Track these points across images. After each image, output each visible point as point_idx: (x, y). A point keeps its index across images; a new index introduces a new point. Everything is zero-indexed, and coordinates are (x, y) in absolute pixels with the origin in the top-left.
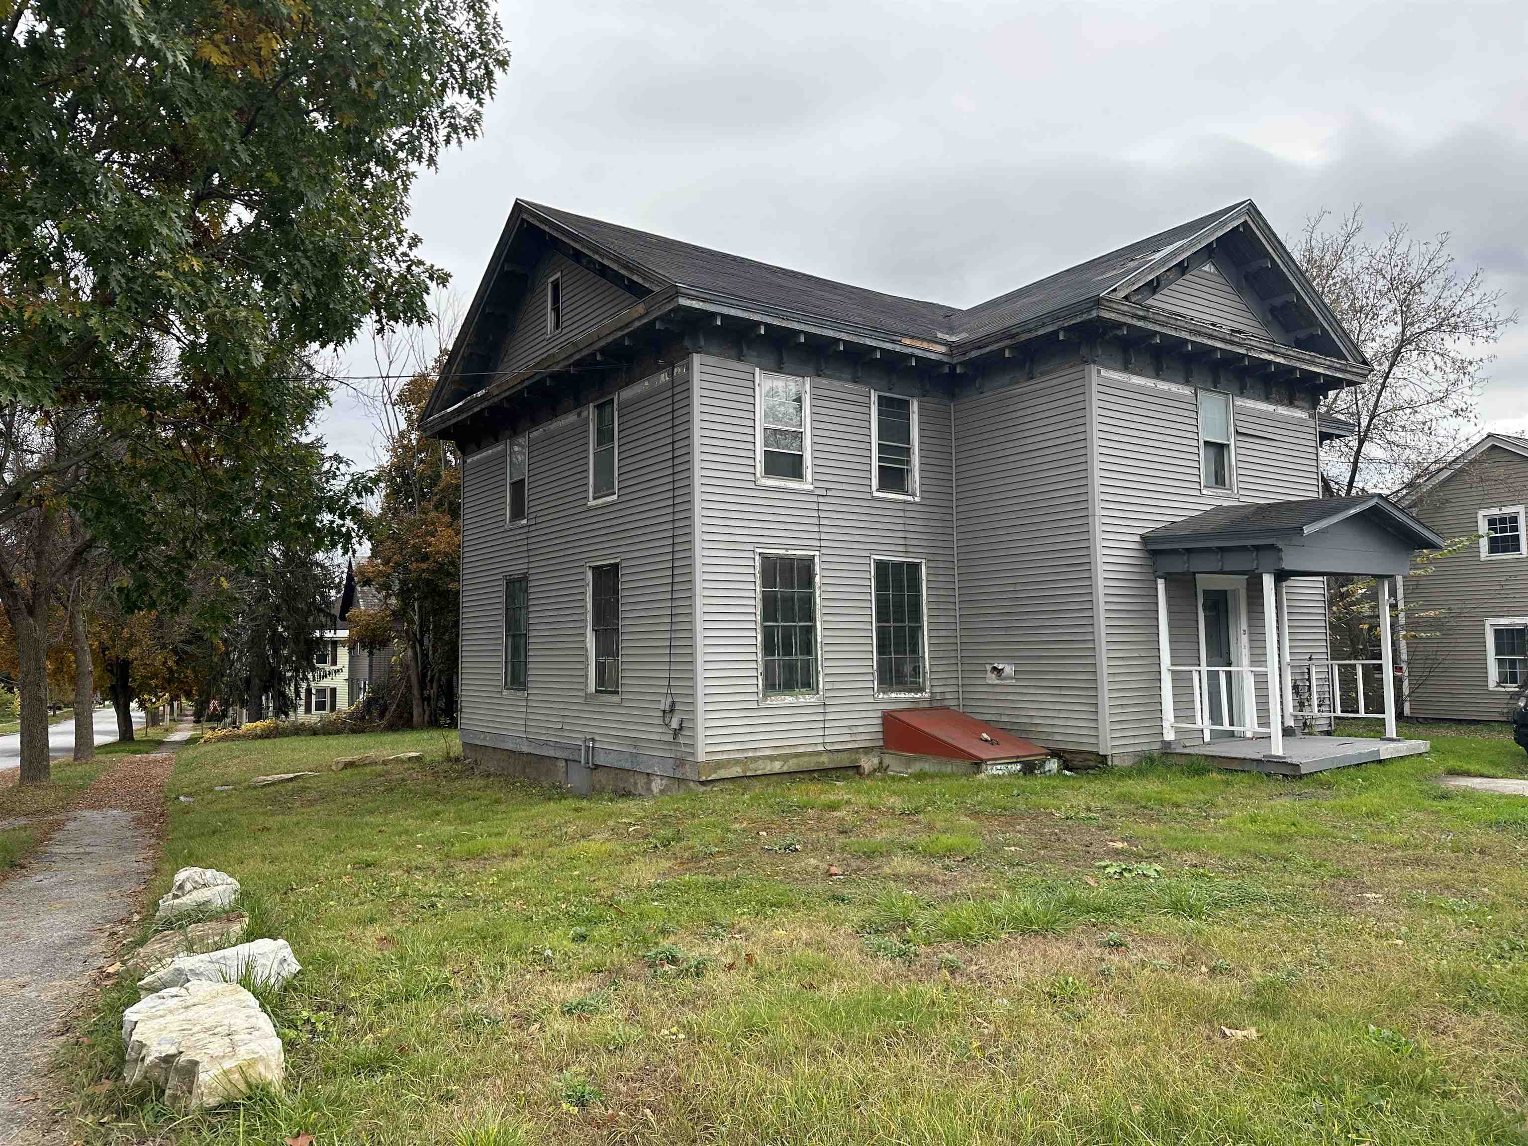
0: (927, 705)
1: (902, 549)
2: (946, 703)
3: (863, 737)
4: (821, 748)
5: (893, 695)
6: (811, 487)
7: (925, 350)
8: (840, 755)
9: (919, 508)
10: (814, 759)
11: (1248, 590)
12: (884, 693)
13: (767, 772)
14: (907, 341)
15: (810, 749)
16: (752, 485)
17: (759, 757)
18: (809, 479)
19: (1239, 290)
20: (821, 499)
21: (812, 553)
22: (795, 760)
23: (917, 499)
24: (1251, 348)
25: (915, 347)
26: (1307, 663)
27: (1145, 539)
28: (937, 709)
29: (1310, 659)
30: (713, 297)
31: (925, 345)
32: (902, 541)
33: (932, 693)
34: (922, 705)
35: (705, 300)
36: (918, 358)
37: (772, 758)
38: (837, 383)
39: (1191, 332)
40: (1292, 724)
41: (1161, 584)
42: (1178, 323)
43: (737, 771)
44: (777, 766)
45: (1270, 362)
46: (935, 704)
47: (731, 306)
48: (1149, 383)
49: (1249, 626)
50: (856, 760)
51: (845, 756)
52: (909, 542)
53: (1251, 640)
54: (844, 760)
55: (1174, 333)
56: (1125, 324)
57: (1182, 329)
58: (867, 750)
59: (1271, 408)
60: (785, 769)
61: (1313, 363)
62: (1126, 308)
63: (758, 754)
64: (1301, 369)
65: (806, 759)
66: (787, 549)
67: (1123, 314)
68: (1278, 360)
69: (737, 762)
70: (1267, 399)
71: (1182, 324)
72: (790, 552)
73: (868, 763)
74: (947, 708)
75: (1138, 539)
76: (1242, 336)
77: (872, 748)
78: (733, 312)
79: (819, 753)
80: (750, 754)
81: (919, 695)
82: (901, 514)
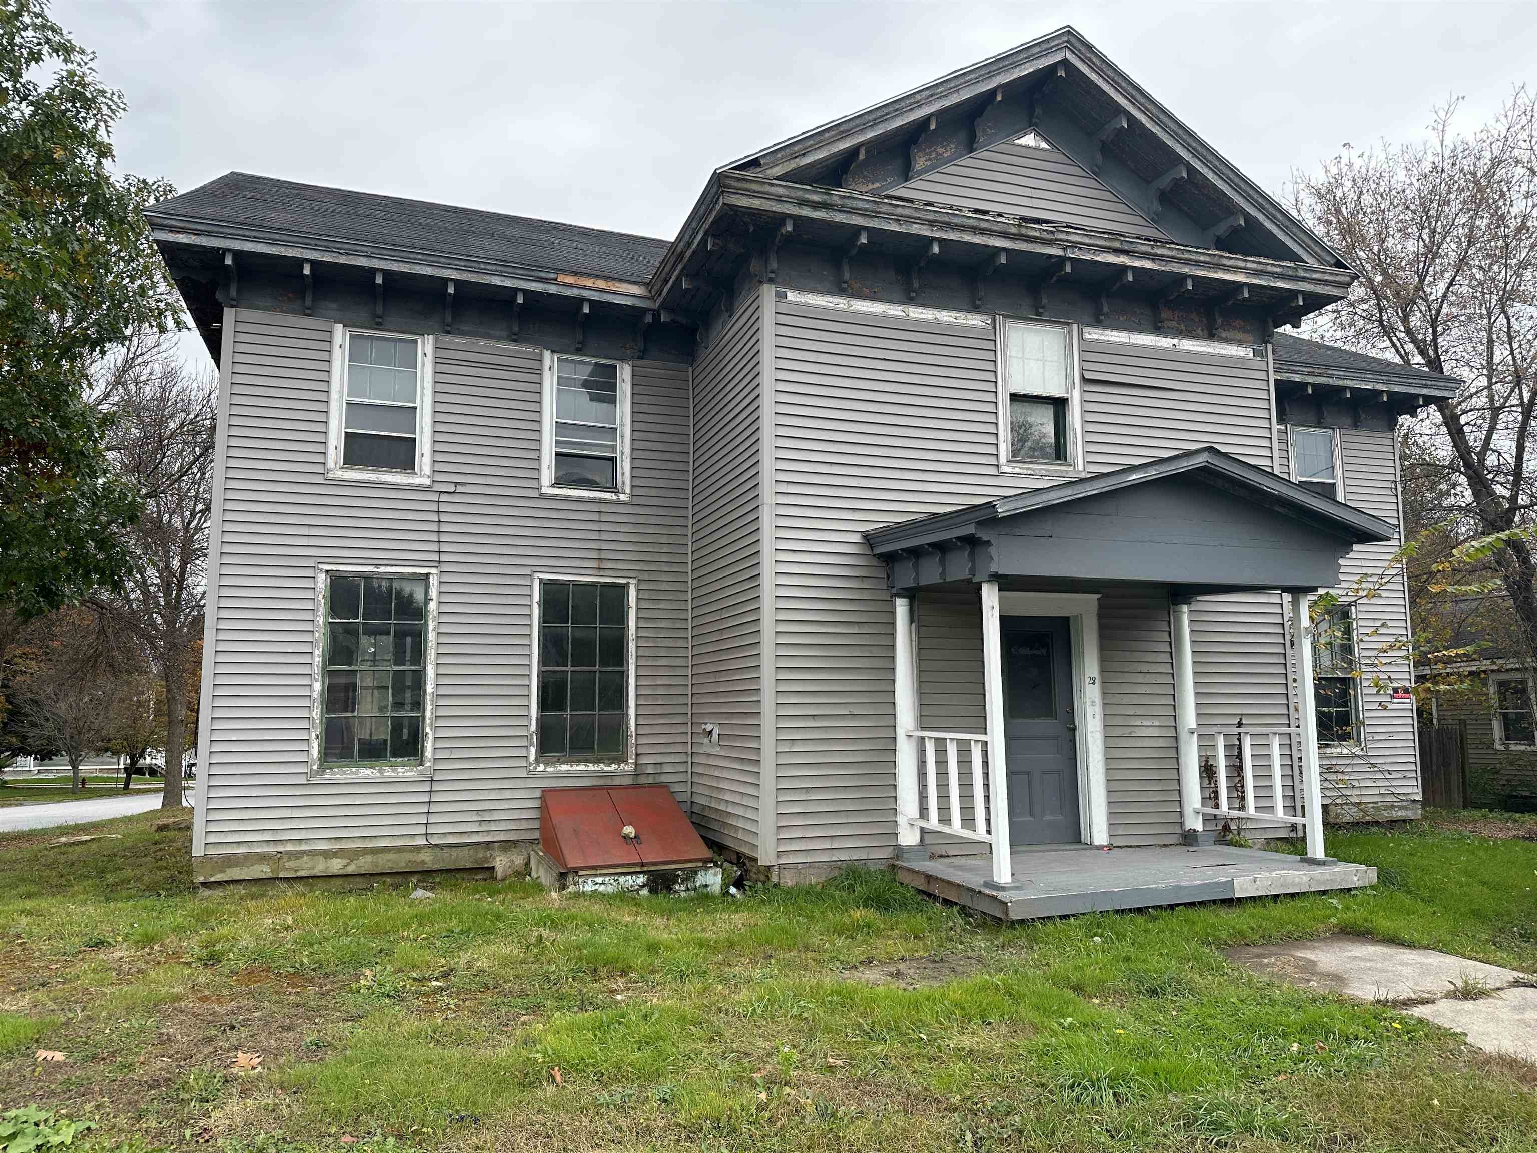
0: (628, 781)
1: (595, 564)
2: (663, 779)
3: (502, 826)
4: (421, 841)
5: (565, 767)
6: (427, 482)
7: (602, 291)
8: (454, 853)
9: (630, 510)
10: (409, 856)
11: (1100, 616)
12: (547, 764)
13: (316, 872)
14: (570, 280)
15: (400, 843)
16: (319, 480)
17: (303, 853)
18: (427, 470)
19: (1097, 172)
20: (444, 498)
21: (424, 571)
22: (369, 858)
23: (623, 497)
24: (1074, 245)
25: (585, 288)
26: (1236, 730)
27: (869, 539)
28: (642, 786)
29: (1240, 724)
30: (209, 228)
31: (601, 284)
32: (594, 555)
33: (636, 764)
34: (617, 781)
35: (197, 233)
36: (592, 303)
37: (327, 854)
38: (481, 343)
39: (931, 223)
40: (1199, 826)
41: (901, 607)
42: (899, 211)
43: (263, 870)
44: (336, 866)
45: (1124, 268)
46: (643, 780)
47: (246, 239)
48: (895, 311)
49: (1103, 671)
50: (486, 859)
51: (464, 853)
52: (604, 556)
53: (1104, 693)
54: (465, 859)
55: (896, 228)
56: (790, 216)
57: (911, 220)
58: (507, 846)
59: (1165, 342)
60: (351, 869)
61: (1218, 267)
62: (781, 191)
63: (304, 847)
64: (1194, 278)
65: (391, 856)
66: (377, 566)
67: (779, 199)
68: (1137, 263)
69: (262, 858)
70: (1157, 329)
71: (907, 212)
72: (382, 569)
73: (501, 863)
74: (665, 786)
75: (857, 538)
76: (1044, 227)
77: (515, 843)
78: (249, 247)
79: (418, 848)
80: (289, 847)
81: (614, 767)
82: (595, 517)
